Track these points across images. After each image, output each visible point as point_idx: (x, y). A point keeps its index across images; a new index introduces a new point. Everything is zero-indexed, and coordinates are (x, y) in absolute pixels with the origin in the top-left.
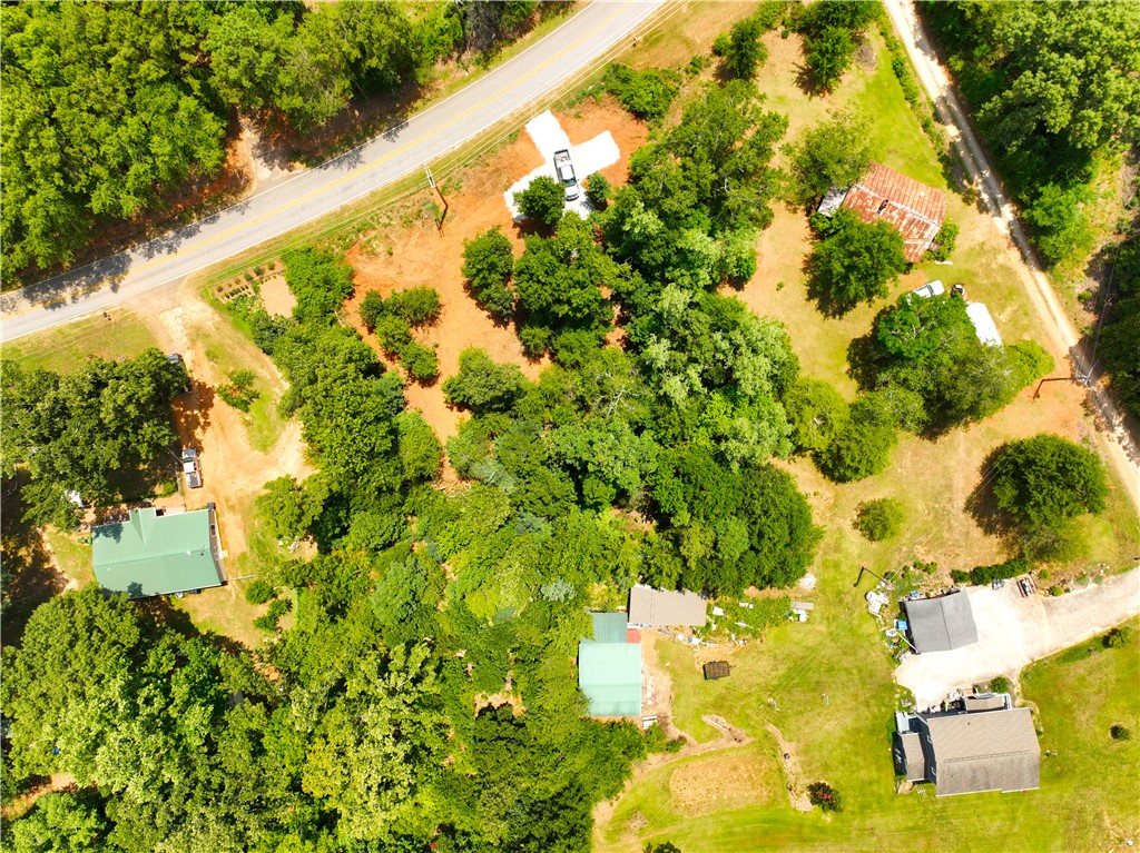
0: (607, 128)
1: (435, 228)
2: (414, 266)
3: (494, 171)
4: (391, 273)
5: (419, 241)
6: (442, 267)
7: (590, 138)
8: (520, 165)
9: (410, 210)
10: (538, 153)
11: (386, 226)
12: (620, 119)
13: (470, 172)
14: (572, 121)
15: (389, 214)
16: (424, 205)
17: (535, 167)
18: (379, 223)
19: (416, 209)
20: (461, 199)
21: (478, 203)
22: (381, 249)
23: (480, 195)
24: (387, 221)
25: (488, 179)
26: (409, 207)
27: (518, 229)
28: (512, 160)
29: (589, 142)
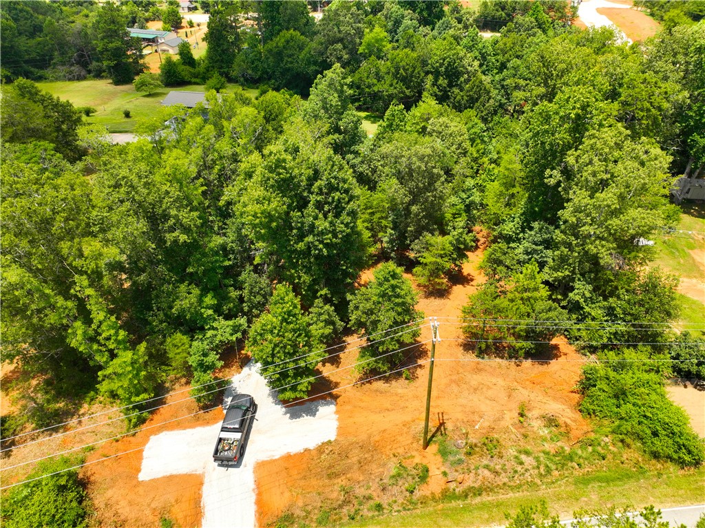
0: (140, 483)
1: (449, 426)
2: (490, 393)
3: (337, 475)
4: (523, 394)
5: (477, 418)
6: (452, 381)
7: (170, 478)
8: (294, 472)
9: (485, 462)
10: (258, 484)
11: (527, 453)
12: (110, 493)
13: (374, 490)
14: (180, 516)
15: (519, 468)
16: (460, 462)
17: (272, 462)
18: (537, 459)
19: (474, 461)
20: (401, 451)
21: (377, 438)
22: (537, 425)
23: (371, 449)
24: (523, 457)
25: (350, 468)
26: (487, 467)
27: (335, 391)
28: (302, 483)
29: (175, 473)
